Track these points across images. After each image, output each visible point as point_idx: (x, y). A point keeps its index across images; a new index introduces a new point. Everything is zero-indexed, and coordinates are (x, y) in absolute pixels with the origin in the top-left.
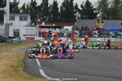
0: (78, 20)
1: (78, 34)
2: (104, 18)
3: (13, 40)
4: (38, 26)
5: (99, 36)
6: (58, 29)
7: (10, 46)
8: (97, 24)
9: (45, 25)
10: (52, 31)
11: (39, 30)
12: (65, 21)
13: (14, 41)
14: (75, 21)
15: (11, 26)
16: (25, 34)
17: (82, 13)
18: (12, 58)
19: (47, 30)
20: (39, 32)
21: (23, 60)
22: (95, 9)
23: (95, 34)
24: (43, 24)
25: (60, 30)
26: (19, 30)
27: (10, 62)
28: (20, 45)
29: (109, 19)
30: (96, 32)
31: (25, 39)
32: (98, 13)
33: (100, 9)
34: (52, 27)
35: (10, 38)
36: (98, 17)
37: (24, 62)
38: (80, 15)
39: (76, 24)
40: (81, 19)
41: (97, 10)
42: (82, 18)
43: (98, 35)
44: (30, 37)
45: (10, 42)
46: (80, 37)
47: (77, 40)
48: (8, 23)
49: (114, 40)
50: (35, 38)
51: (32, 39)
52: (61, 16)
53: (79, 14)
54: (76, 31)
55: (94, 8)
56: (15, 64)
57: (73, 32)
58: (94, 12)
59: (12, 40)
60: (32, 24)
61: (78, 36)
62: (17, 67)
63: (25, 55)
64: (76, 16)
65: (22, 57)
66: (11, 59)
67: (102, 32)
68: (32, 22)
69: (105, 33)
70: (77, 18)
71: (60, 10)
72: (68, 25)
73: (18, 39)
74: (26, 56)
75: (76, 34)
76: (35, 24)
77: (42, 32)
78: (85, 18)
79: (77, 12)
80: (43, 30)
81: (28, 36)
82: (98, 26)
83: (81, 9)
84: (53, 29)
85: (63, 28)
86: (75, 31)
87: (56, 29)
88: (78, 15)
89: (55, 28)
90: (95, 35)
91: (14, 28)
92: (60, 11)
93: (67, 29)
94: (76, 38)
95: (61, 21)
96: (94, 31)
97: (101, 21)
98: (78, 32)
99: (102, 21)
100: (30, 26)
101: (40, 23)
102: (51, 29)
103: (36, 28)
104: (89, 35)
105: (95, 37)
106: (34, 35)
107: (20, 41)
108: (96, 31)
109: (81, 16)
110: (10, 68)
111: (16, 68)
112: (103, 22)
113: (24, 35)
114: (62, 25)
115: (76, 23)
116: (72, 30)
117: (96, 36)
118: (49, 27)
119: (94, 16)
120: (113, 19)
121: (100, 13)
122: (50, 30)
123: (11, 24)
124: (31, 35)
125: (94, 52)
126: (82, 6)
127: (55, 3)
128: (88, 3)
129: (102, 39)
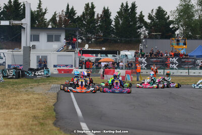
0: (144, 40)
1: (144, 63)
2: (187, 37)
3: (36, 74)
4: (77, 50)
5: (179, 67)
6: (111, 55)
7: (32, 84)
8: (176, 47)
9: (90, 49)
10: (101, 59)
11: (80, 58)
12: (123, 41)
13: (39, 75)
14: (140, 41)
15: (34, 50)
16: (56, 64)
17: (151, 28)
18: (34, 103)
19: (93, 58)
20: (80, 60)
21: (54, 107)
22: (172, 22)
23: (173, 63)
24: (86, 47)
25: (115, 56)
26: (46, 57)
27: (33, 110)
28: (48, 83)
29: (196, 38)
31: (56, 72)
32: (177, 29)
33: (180, 21)
34: (102, 52)
35: (32, 70)
36: (178, 35)
37: (55, 110)
38: (146, 32)
39: (141, 47)
40: (148, 38)
41: (175, 24)
42: (151, 37)
43: (177, 65)
44: (65, 68)
45: (32, 78)
46: (148, 69)
47: (143, 73)
48: (28, 45)
50: (73, 70)
51: (68, 72)
52: (116, 34)
53: (147, 30)
54: (141, 58)
55: (170, 19)
56: (39, 113)
57: (136, 61)
58: (171, 26)
59: (34, 74)
60: (68, 47)
61: (144, 67)
62: (43, 119)
63: (57, 99)
64: (141, 34)
65: (52, 102)
66: (34, 106)
67: (184, 60)
68: (68, 44)
69: (190, 62)
70: (142, 37)
71: (113, 23)
72: (128, 49)
73: (45, 72)
74: (57, 101)
75: (141, 63)
76: (73, 48)
77: (84, 60)
78: (156, 37)
79: (142, 27)
80: (85, 57)
81: (62, 68)
82: (178, 51)
83: (149, 21)
84: (102, 55)
85: (119, 54)
86: (139, 58)
87: (107, 56)
88: (144, 31)
89: (106, 53)
90: (173, 65)
91: (38, 55)
92: (115, 26)
93: (126, 56)
94: (141, 71)
95: (115, 42)
96: (171, 59)
97: (181, 42)
98: (144, 60)
100: (64, 51)
101: (82, 45)
102: (99, 55)
103: (75, 54)
104: (163, 65)
105: (172, 69)
106: (72, 66)
107: (49, 76)
108: (174, 59)
109: (148, 33)
110: (33, 121)
111: (42, 121)
112: (185, 44)
113: (55, 66)
114: (117, 49)
115: (140, 45)
116: (135, 56)
117: (175, 66)
118: (96, 53)
119: (170, 34)
121: (181, 28)
122: (97, 57)
123: (34, 47)
124: (66, 66)
125: (171, 93)
126: (150, 17)
127: (106, 13)
128: (160, 12)
129: (184, 72)
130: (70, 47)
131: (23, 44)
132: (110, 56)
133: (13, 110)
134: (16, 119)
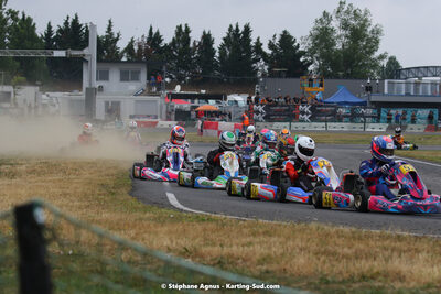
0: (261, 80)
1: (262, 113)
2: (324, 75)
4: (164, 93)
5: (313, 119)
6: (214, 101)
9: (182, 92)
10: (198, 106)
11: (167, 104)
12: (232, 81)
14: (256, 81)
15: (101, 93)
16: (132, 114)
17: (272, 62)
19: (186, 105)
20: (167, 109)
22: (303, 53)
23: (303, 113)
24: (178, 88)
25: (219, 103)
26: (118, 104)
29: (337, 77)
30: (307, 109)
32: (311, 64)
33: (315, 52)
34: (201, 97)
38: (266, 67)
39: (258, 89)
40: (269, 77)
41: (308, 56)
42: (272, 74)
43: (310, 115)
44: (146, 120)
46: (267, 122)
48: (93, 86)
49: (349, 127)
50: (156, 123)
51: (150, 125)
52: (221, 70)
53: (266, 65)
55: (300, 49)
56: (109, 180)
58: (302, 60)
60: (151, 89)
61: (261, 118)
62: (114, 188)
64: (257, 70)
67: (320, 108)
69: (328, 111)
70: (259, 74)
71: (217, 54)
72: (239, 93)
75: (258, 112)
76: (158, 89)
77: (174, 108)
78: (279, 75)
79: (259, 60)
80: (177, 105)
81: (141, 120)
82: (311, 95)
83: (269, 52)
84: (201, 101)
85: (226, 99)
86: (255, 106)
87: (208, 102)
88: (261, 66)
89: (206, 98)
90: (303, 115)
91: (107, 100)
92: (220, 58)
93: (236, 102)
95: (221, 81)
96: (301, 107)
98: (261, 108)
99: (319, 82)
100: (145, 95)
101: (171, 86)
102: (196, 101)
103: (161, 98)
104: (289, 115)
105: (303, 121)
106: (156, 117)
108: (306, 106)
109: (269, 70)
110: (100, 190)
112: (321, 85)
113: (131, 117)
114: (223, 92)
115: (257, 86)
116: (247, 103)
117: (306, 117)
118: (192, 97)
119: (301, 70)
120: (347, 76)
121: (316, 62)
122: (193, 104)
123: (101, 89)
124: (148, 116)
126: (271, 46)
127: (207, 39)
128: (286, 39)
129: (319, 126)
130: (155, 89)
131: (85, 84)
132: (212, 102)
133: (72, 177)
134: (76, 188)
